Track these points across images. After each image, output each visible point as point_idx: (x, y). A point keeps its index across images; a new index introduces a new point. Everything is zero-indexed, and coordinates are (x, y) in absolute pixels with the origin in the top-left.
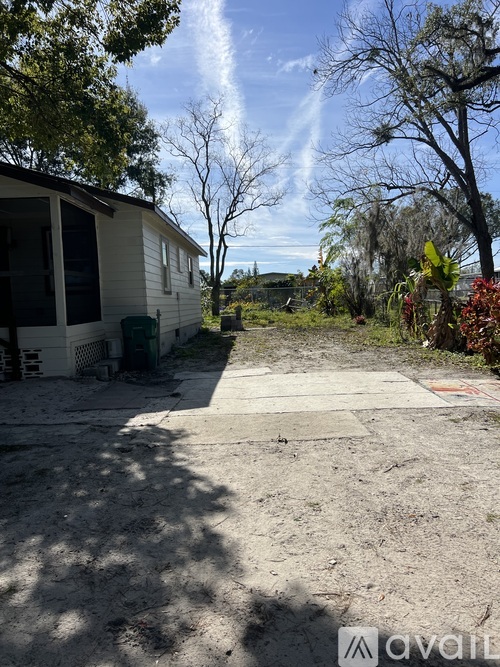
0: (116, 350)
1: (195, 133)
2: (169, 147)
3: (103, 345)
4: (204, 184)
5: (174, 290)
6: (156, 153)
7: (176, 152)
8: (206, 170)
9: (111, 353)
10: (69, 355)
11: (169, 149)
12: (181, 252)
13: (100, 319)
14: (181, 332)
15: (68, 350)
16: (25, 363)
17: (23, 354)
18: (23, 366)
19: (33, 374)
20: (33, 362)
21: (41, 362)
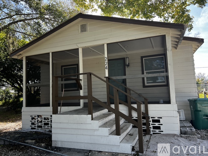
16: (152, 124)
17: (151, 119)
18: (151, 126)
19: (157, 131)
20: (157, 124)
21: (162, 125)
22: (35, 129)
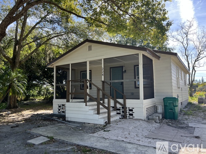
0: (160, 109)
1: (182, 33)
2: (172, 39)
3: (155, 108)
4: (186, 49)
5: (181, 87)
6: (168, 42)
7: (175, 40)
8: (187, 45)
9: (158, 111)
10: (144, 111)
11: (172, 40)
12: (182, 72)
13: (154, 98)
14: (183, 103)
15: (144, 109)
16: (128, 112)
17: (128, 109)
18: (128, 113)
19: (131, 117)
20: (131, 112)
21: (134, 113)
22: (60, 113)
